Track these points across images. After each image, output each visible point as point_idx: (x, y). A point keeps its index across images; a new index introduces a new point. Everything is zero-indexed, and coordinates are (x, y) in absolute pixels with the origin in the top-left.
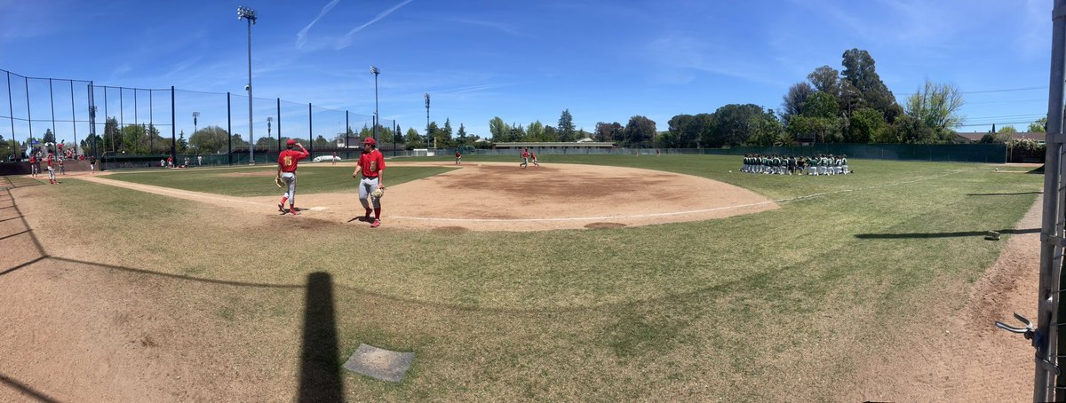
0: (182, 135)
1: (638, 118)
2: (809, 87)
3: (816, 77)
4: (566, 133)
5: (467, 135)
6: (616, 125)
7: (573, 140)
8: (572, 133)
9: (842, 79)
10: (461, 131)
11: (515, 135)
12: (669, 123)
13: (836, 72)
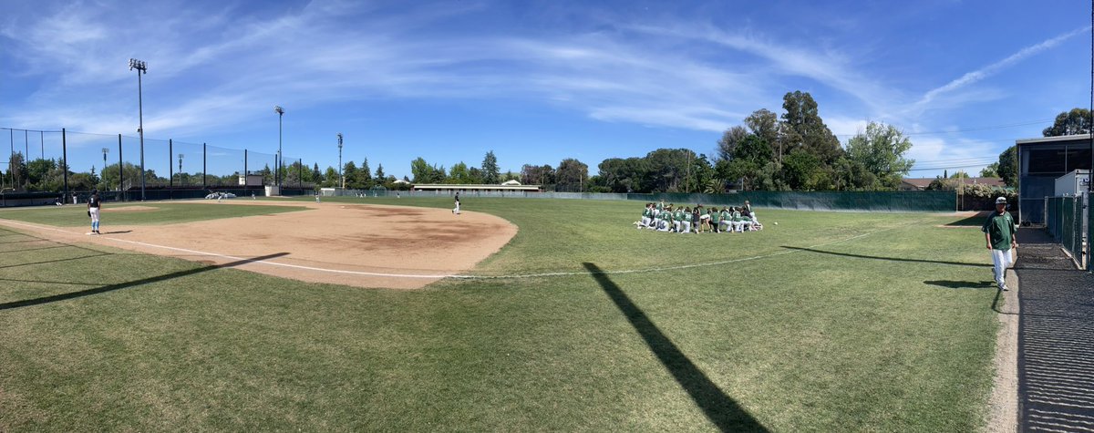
0: (93, 170)
1: (570, 161)
2: (744, 131)
3: (753, 120)
4: (489, 175)
5: (385, 176)
6: (548, 168)
7: (497, 182)
8: (497, 176)
9: (781, 122)
10: (380, 172)
11: (438, 177)
12: (599, 166)
13: (774, 115)
